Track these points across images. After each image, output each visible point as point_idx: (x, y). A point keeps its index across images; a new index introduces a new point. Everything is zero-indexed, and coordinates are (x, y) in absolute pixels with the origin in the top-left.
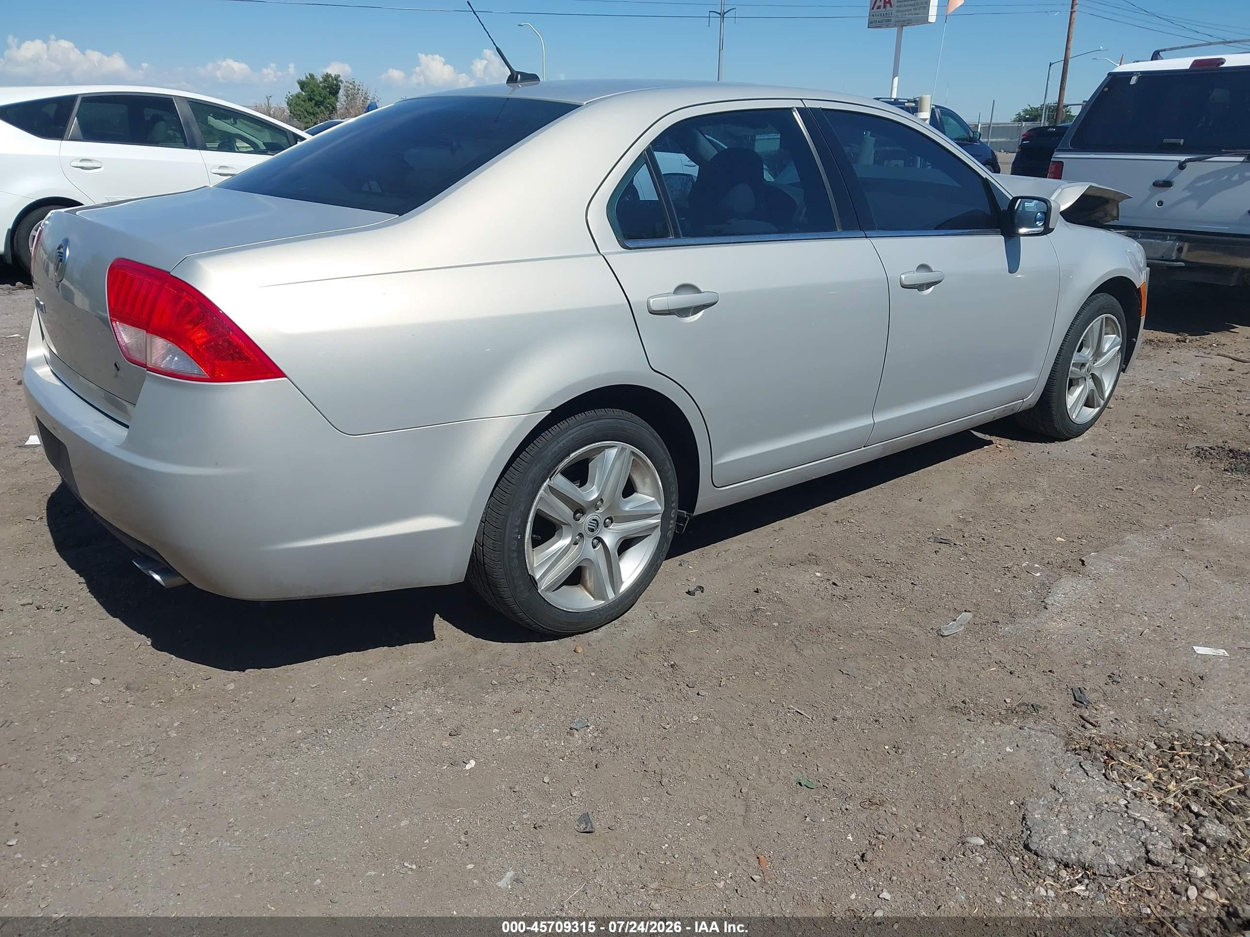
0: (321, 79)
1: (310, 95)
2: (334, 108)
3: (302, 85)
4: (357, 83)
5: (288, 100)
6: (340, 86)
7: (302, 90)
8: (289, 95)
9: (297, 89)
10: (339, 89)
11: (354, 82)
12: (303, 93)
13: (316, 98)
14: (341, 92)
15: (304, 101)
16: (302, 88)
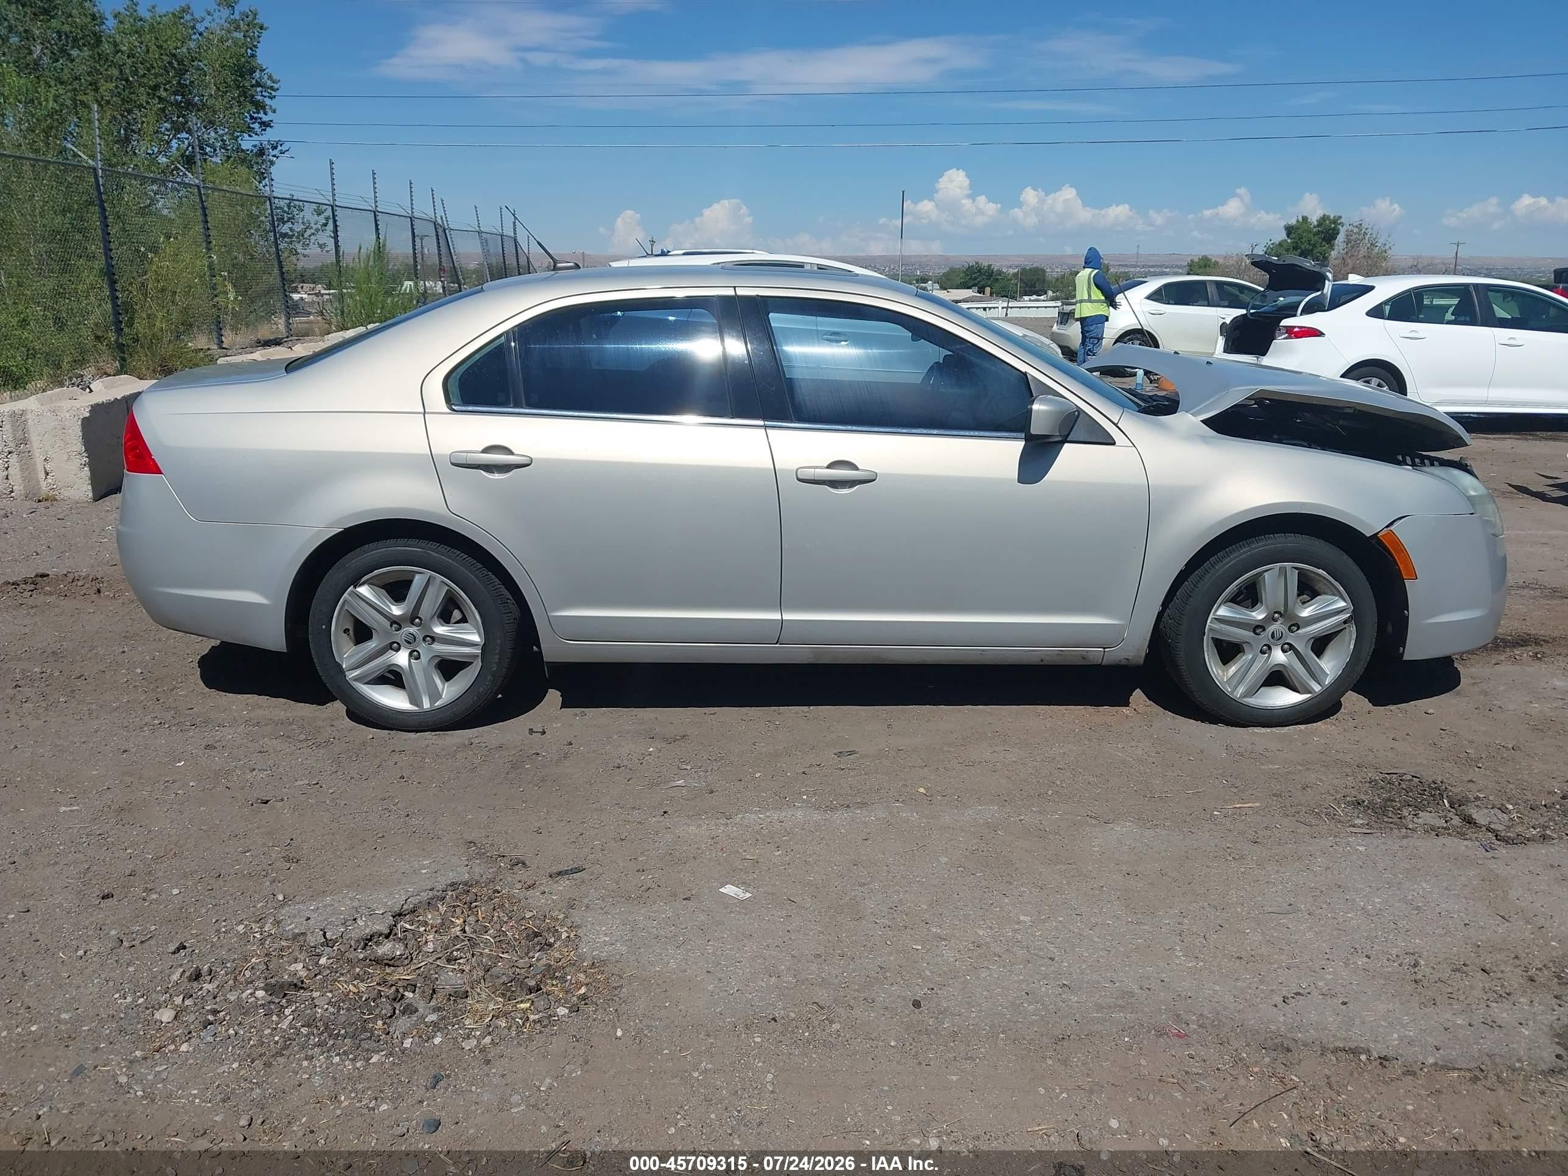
0: (1316, 223)
1: (1297, 243)
2: (1325, 258)
3: (1289, 230)
4: (1365, 226)
5: (1267, 249)
6: (1339, 230)
7: (1288, 237)
8: (1270, 243)
9: (1282, 236)
10: (1338, 234)
11: (1361, 224)
12: (1289, 241)
13: (1303, 247)
14: (1341, 238)
15: (1287, 250)
16: (1288, 235)
